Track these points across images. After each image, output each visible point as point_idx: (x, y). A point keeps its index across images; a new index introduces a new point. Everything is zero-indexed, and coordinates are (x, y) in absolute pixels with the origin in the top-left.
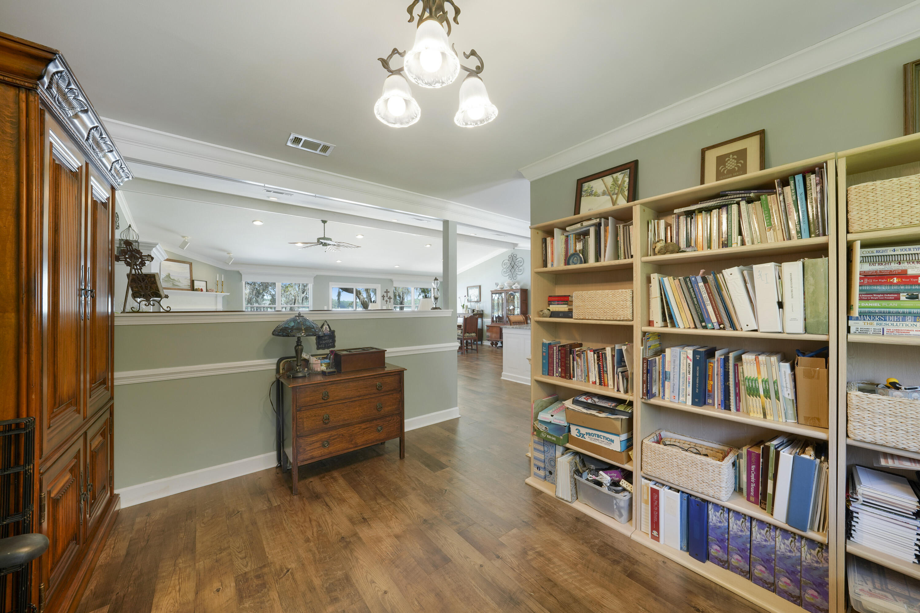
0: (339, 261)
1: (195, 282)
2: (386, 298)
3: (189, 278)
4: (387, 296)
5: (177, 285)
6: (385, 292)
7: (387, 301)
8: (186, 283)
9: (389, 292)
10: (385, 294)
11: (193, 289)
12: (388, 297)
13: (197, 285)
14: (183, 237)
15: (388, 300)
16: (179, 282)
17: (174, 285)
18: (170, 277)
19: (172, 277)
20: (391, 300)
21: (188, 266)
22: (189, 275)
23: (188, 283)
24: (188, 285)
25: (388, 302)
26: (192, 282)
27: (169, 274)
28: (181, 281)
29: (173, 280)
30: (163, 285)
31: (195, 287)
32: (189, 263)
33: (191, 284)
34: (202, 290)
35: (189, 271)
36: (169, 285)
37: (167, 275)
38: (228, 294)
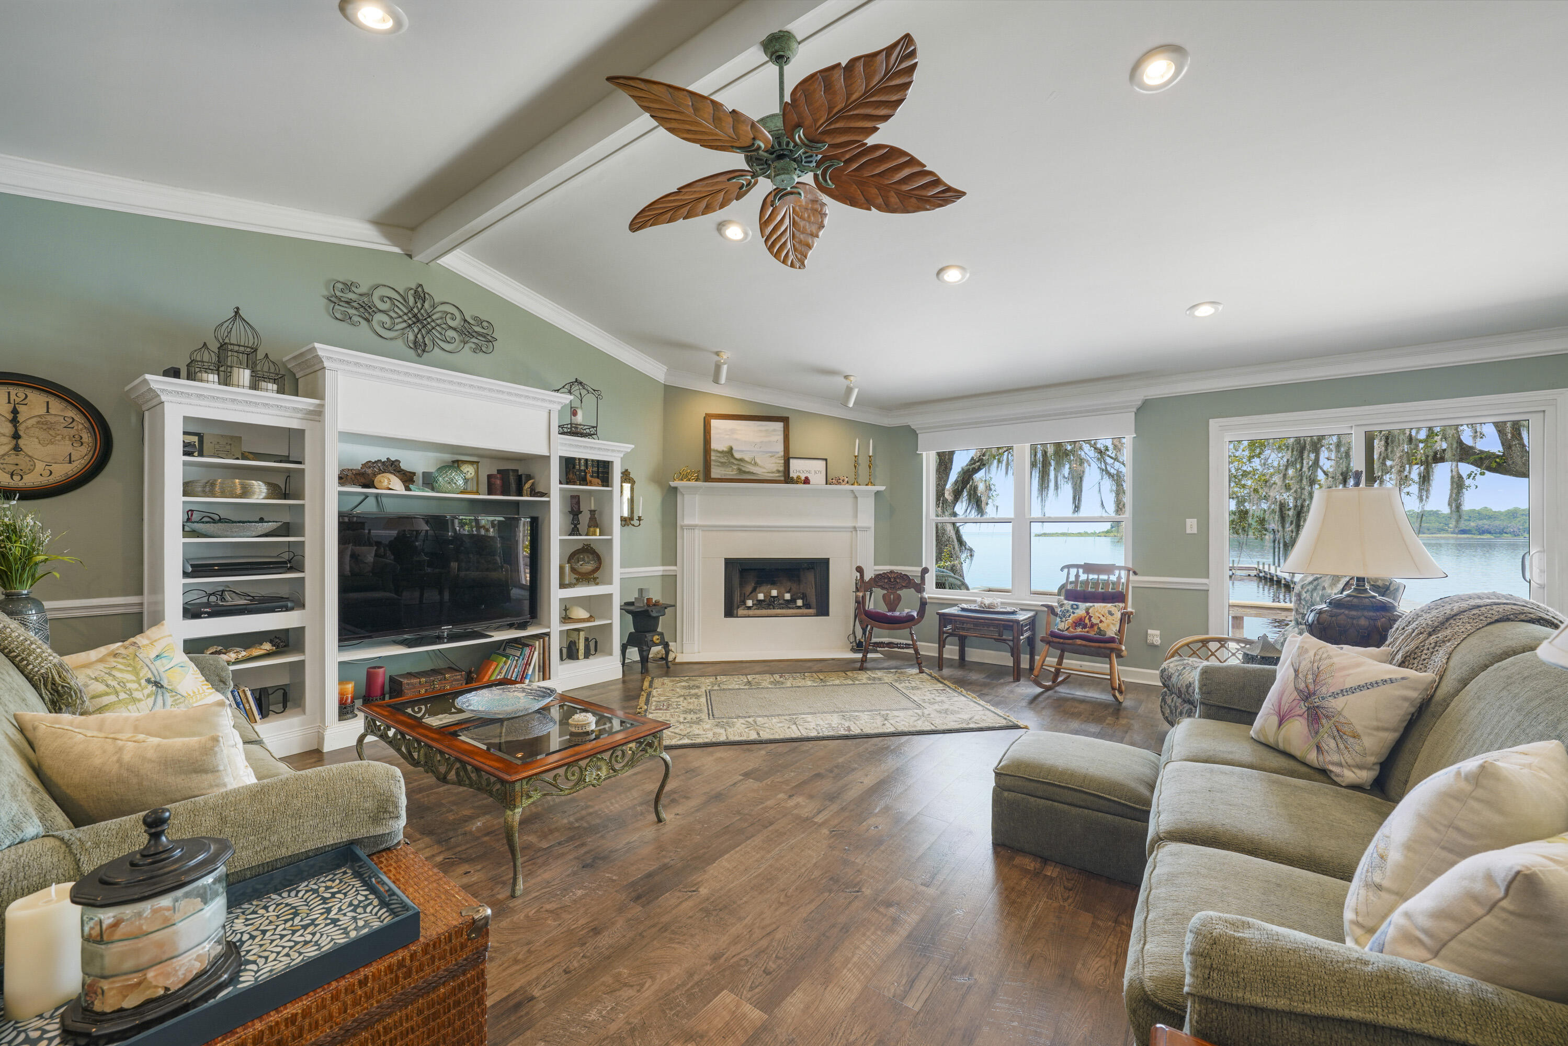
1: (792, 461)
3: (782, 454)
5: (749, 473)
8: (770, 465)
11: (787, 479)
13: (798, 468)
14: (717, 354)
16: (756, 464)
17: (740, 471)
18: (732, 455)
19: (737, 455)
21: (779, 426)
22: (780, 448)
23: (778, 464)
24: (778, 471)
26: (787, 460)
27: (731, 449)
28: (758, 460)
29: (741, 460)
30: (716, 472)
31: (793, 474)
32: (785, 420)
33: (782, 469)
34: (807, 481)
35: (780, 437)
36: (731, 472)
37: (725, 449)
38: (882, 488)
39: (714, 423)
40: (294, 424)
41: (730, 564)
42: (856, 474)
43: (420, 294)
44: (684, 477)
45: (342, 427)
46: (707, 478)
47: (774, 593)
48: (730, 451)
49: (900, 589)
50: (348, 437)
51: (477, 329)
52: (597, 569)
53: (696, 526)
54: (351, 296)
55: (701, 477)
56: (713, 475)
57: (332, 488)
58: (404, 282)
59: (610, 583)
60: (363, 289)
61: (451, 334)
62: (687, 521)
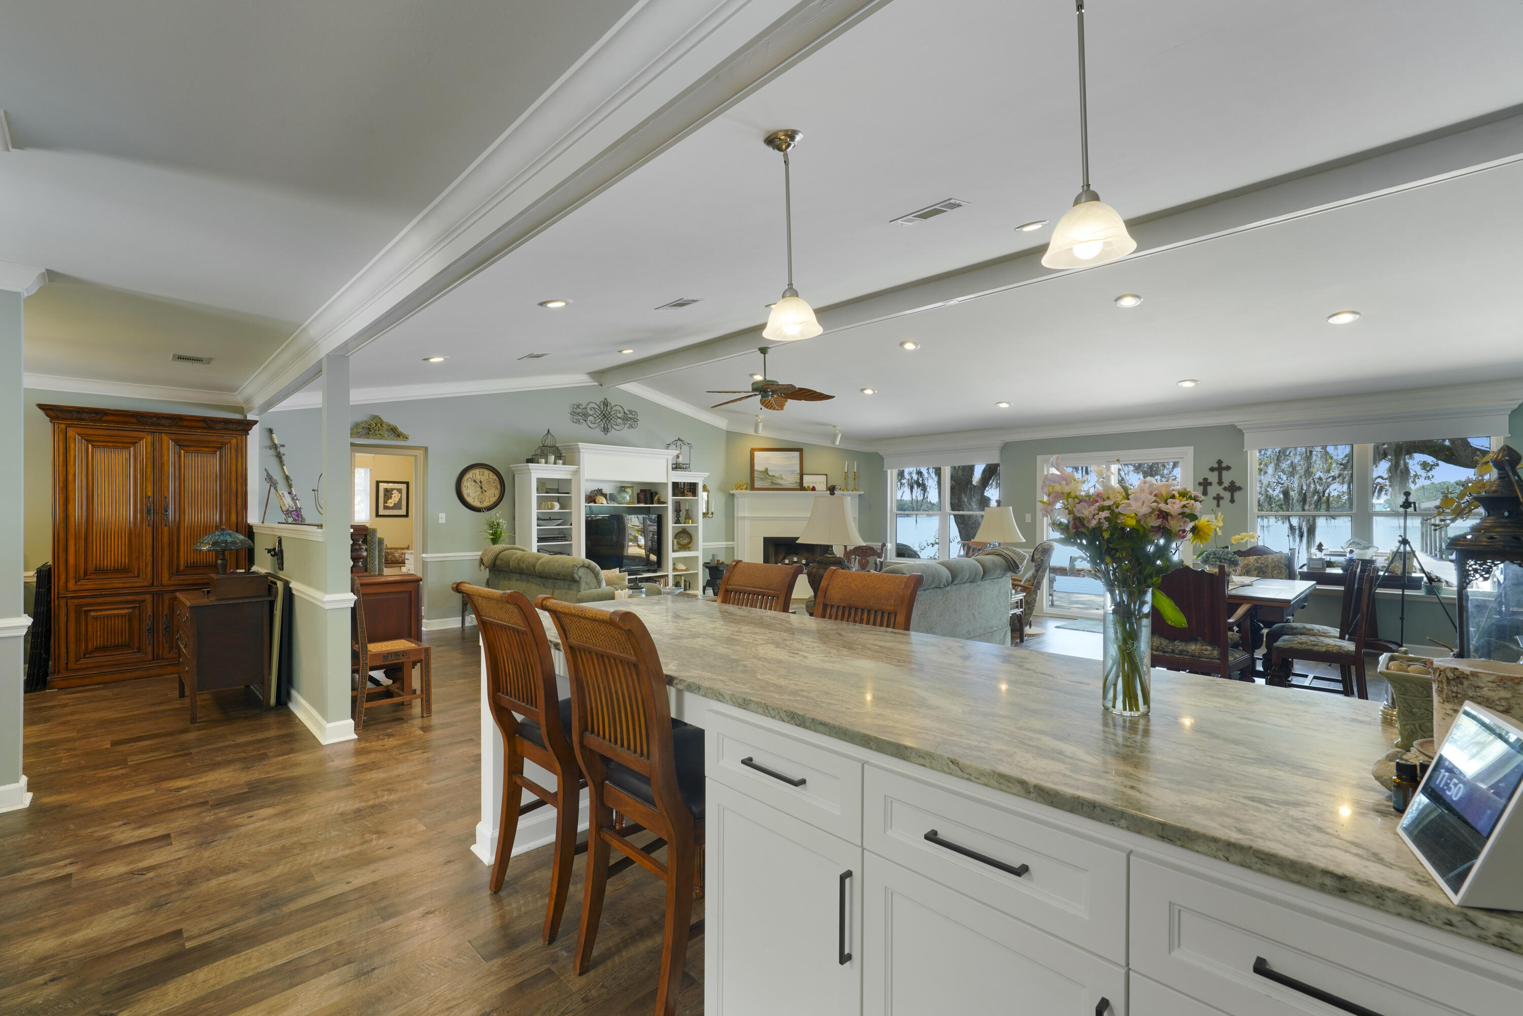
0: (1004, 405)
1: (804, 476)
2: (1214, 490)
3: (799, 471)
4: (1220, 483)
5: (778, 484)
6: (1212, 469)
7: (1218, 498)
8: (791, 479)
9: (1228, 468)
10: (1213, 477)
11: (802, 488)
12: (1226, 484)
13: (808, 480)
15: (1227, 495)
16: (782, 479)
17: (773, 483)
18: (767, 473)
19: (770, 473)
20: (1237, 495)
21: (797, 454)
22: (797, 468)
23: (796, 479)
24: (796, 483)
25: (1225, 503)
26: (801, 476)
27: (767, 469)
28: (783, 476)
29: (773, 476)
30: (757, 484)
31: (805, 485)
32: (800, 450)
33: (798, 481)
34: (814, 489)
35: (798, 461)
36: (766, 484)
37: (763, 470)
38: (862, 493)
39: (756, 453)
40: (568, 477)
41: (768, 541)
42: (846, 484)
43: (606, 404)
44: (739, 487)
45: (587, 477)
46: (753, 488)
47: (795, 559)
48: (766, 471)
49: (869, 556)
50: (587, 480)
51: (630, 416)
52: (690, 542)
53: (745, 517)
54: (579, 410)
55: (749, 487)
56: (756, 486)
57: (583, 504)
58: (599, 399)
59: (697, 550)
60: (584, 406)
61: (619, 421)
62: (741, 515)
